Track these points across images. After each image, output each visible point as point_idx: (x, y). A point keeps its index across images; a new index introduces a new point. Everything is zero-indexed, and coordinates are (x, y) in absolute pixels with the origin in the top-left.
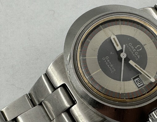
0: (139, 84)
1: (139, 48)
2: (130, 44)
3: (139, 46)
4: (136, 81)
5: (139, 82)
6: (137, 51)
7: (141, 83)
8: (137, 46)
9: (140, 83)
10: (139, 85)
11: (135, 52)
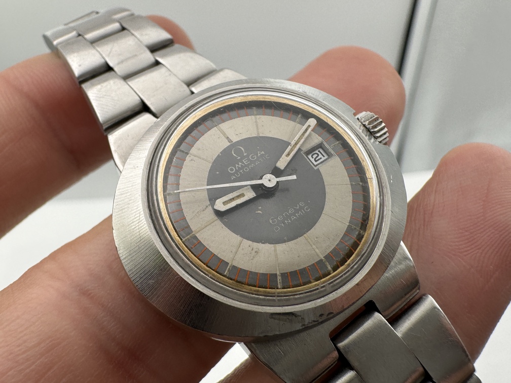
0: (320, 156)
1: (239, 152)
2: (232, 170)
3: (233, 152)
4: (316, 161)
5: (316, 155)
6: (248, 156)
7: (319, 151)
8: (234, 155)
9: (319, 153)
10: (324, 156)
11: (249, 160)
